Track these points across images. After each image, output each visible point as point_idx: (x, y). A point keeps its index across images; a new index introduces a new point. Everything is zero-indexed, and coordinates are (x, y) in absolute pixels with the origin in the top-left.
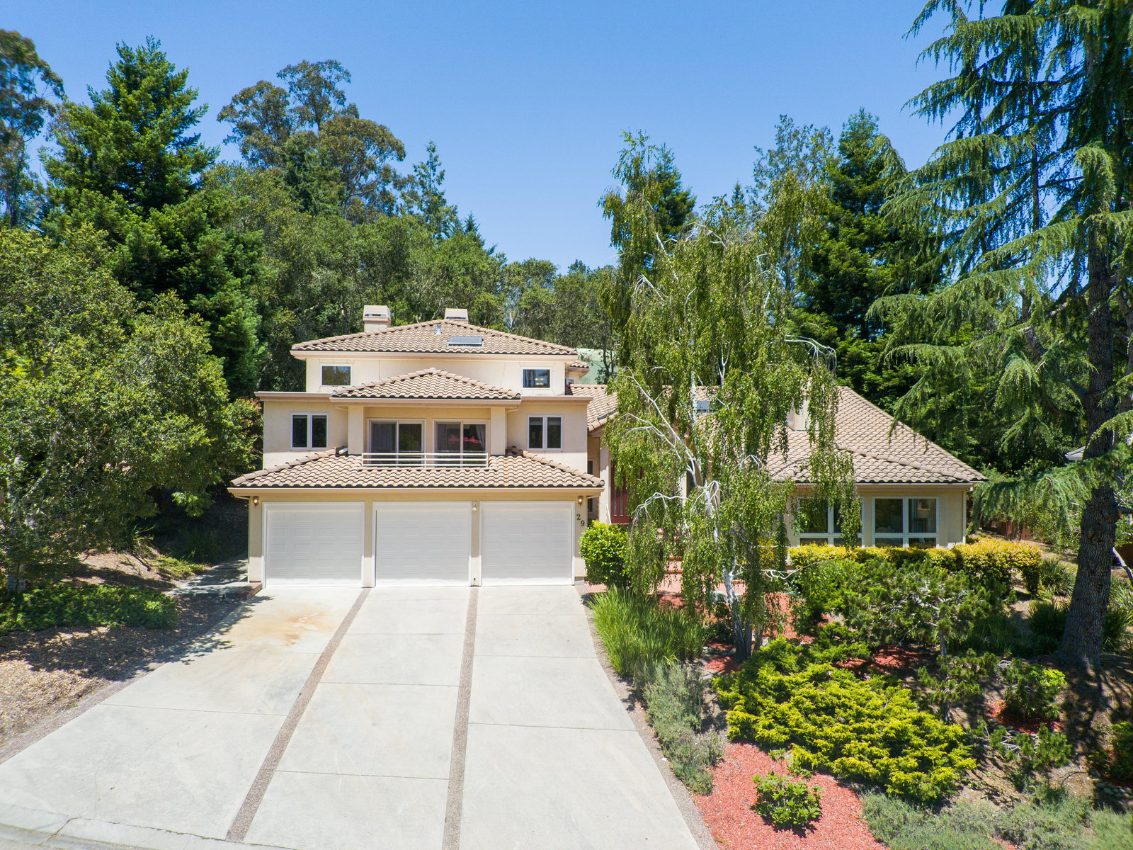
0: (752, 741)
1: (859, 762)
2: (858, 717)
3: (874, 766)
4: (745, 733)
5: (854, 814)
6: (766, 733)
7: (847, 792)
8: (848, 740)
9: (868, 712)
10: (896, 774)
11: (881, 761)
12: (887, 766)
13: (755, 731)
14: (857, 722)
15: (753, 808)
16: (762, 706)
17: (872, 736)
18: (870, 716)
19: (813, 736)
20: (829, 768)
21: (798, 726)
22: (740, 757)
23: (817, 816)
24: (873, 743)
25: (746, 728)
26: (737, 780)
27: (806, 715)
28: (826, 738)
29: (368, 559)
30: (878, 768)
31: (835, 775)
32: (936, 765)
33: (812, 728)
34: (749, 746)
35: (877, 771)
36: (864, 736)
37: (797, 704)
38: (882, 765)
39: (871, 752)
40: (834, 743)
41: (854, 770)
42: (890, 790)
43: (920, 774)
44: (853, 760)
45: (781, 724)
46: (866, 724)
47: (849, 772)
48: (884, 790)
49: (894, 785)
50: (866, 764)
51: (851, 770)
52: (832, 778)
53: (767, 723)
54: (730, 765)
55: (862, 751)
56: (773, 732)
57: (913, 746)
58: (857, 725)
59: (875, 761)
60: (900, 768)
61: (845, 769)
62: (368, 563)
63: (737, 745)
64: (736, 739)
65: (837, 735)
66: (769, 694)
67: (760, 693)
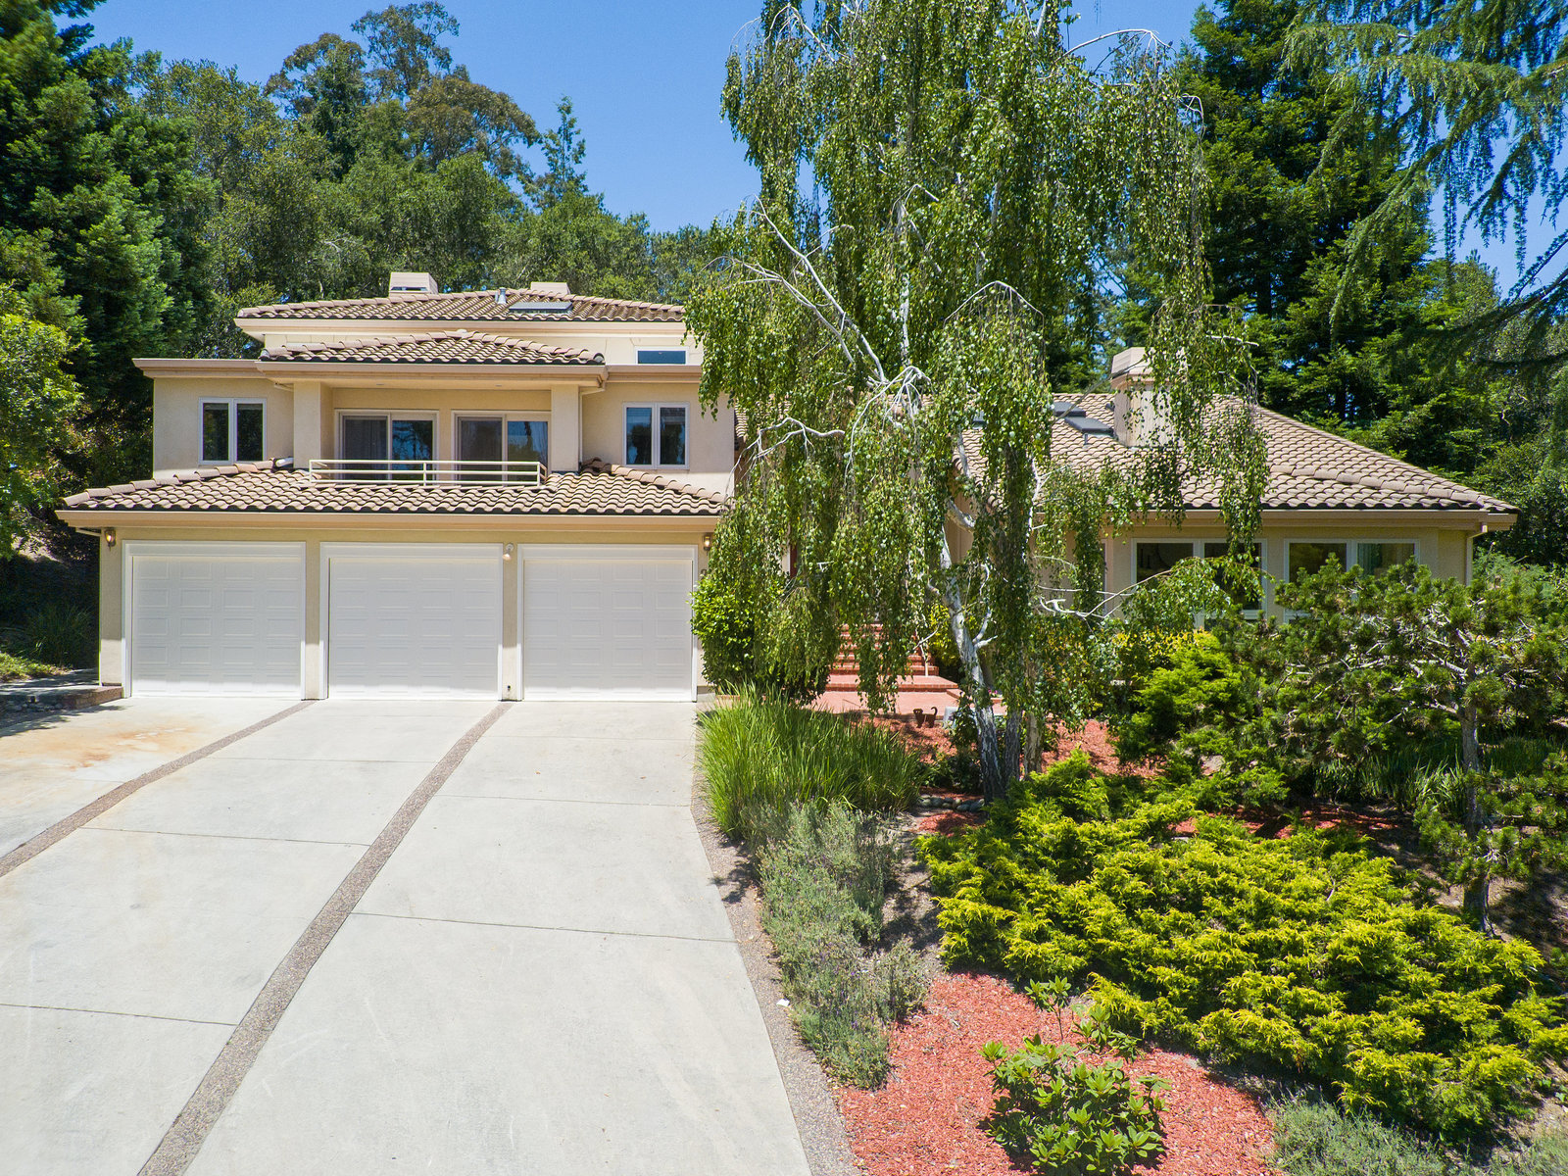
0: (997, 969)
1: (1265, 1021)
2: (1263, 915)
3: (1305, 1032)
4: (983, 950)
5: (1252, 1153)
6: (1030, 949)
7: (1232, 1096)
8: (1236, 969)
9: (1287, 903)
10: (1367, 1054)
11: (1323, 1021)
12: (1341, 1034)
13: (1006, 946)
14: (1257, 928)
15: (983, 1125)
16: (1025, 890)
17: (1298, 960)
18: (1291, 915)
19: (1145, 957)
20: (1187, 1036)
21: (1108, 933)
22: (966, 1003)
23: (1153, 1154)
24: (1302, 978)
25: (985, 938)
26: (951, 1056)
27: (1130, 911)
28: (1179, 963)
29: (312, 647)
30: (1316, 1039)
31: (1203, 1056)
32: (1471, 1037)
33: (1142, 939)
34: (990, 981)
35: (1310, 1045)
36: (1276, 963)
37: (1107, 886)
38: (1326, 1031)
39: (1296, 999)
40: (1198, 975)
41: (1251, 1043)
42: (1348, 1096)
43: (1431, 1057)
44: (1247, 1017)
45: (1068, 931)
46: (1283, 932)
47: (1237, 1048)
48: (1332, 1096)
49: (1361, 1084)
50: (1282, 1027)
51: (1241, 1042)
52: (1193, 1063)
53: (1034, 926)
54: (940, 1020)
55: (1270, 998)
56: (1047, 948)
57: (1405, 988)
58: (1258, 935)
59: (1307, 1021)
60: (1376, 1043)
61: (1227, 1040)
62: (312, 656)
63: (963, 979)
64: (959, 964)
65: (1207, 956)
66: (1042, 864)
67: (1021, 864)
